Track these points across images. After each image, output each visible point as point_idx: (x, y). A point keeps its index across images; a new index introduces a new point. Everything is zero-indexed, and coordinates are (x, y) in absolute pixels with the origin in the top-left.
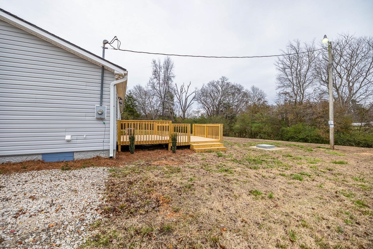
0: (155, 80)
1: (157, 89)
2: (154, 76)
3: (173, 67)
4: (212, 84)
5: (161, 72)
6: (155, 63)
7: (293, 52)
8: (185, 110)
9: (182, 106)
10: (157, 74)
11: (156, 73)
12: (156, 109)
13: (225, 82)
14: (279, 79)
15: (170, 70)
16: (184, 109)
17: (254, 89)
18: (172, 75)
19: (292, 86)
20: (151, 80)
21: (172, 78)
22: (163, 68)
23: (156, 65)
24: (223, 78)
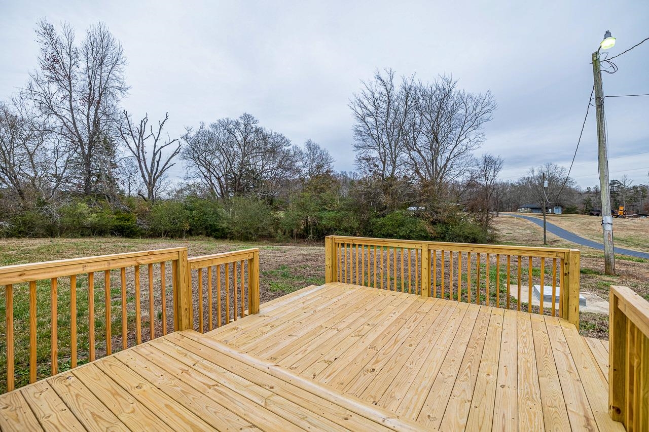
0: (54, 87)
1: (63, 114)
2: (47, 73)
3: (120, 62)
4: (225, 126)
5: (74, 67)
6: (50, 36)
7: (381, 89)
8: (155, 180)
9: (144, 170)
10: (61, 72)
11: (57, 66)
12: (54, 172)
13: (253, 126)
14: (359, 133)
15: (110, 67)
16: (150, 177)
17: (310, 145)
18: (117, 84)
19: (378, 148)
20: (34, 83)
21: (117, 93)
22: (82, 56)
23: (54, 43)
24: (247, 118)
